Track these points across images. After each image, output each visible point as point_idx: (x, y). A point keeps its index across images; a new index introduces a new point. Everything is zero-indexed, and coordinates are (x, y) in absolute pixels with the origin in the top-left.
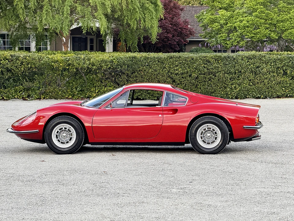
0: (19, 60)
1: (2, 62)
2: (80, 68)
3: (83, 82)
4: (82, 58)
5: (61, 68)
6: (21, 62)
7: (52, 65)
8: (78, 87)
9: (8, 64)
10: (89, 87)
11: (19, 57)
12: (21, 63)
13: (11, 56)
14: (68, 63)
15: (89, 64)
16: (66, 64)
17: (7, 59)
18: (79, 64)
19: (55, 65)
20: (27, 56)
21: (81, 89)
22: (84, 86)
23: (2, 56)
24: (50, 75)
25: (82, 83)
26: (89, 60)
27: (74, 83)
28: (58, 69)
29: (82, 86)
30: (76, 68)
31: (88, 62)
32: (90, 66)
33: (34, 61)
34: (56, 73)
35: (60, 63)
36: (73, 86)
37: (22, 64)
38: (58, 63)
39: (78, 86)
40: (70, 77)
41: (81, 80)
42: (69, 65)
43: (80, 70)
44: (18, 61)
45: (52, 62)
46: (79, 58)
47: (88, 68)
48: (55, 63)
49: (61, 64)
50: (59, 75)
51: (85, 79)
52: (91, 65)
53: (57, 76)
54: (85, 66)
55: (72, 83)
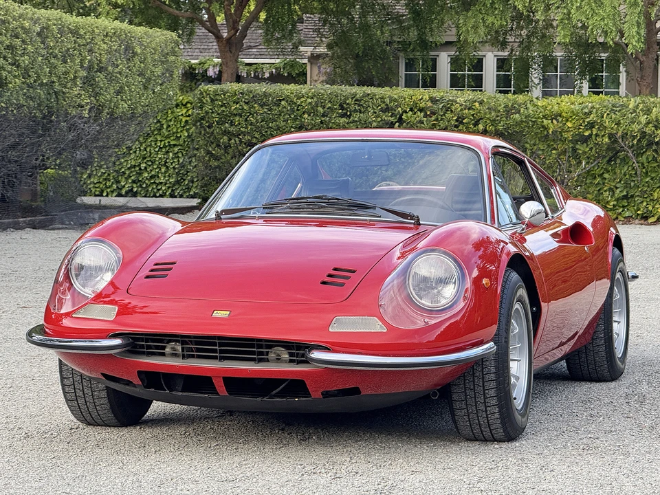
0: (452, 111)
1: (407, 117)
2: (620, 133)
3: (631, 175)
4: (631, 106)
5: (568, 135)
6: (459, 118)
7: (543, 127)
8: (617, 188)
9: (423, 123)
10: (648, 187)
11: (452, 105)
12: (457, 120)
13: (433, 100)
14: (588, 120)
15: (648, 123)
16: (584, 122)
17: (421, 110)
18: (618, 124)
19: (552, 126)
20: (475, 102)
21: (625, 193)
22: (632, 184)
23: (407, 100)
24: (540, 152)
25: (627, 176)
26: (648, 111)
27: (606, 176)
28: (562, 136)
29: (627, 185)
30: (611, 136)
31: (643, 119)
32: (648, 130)
33: (493, 114)
34: (554, 149)
35: (567, 121)
36: (604, 184)
37: (462, 123)
38: (560, 120)
39: (618, 185)
40: (594, 161)
41: (626, 168)
42: (591, 125)
43: (620, 140)
44: (449, 115)
45: (544, 117)
46: (622, 105)
47: (644, 134)
48: (552, 120)
49: (569, 124)
50: (564, 152)
51: (636, 165)
52: (651, 125)
53: (560, 155)
54: (636, 127)
55: (601, 175)
